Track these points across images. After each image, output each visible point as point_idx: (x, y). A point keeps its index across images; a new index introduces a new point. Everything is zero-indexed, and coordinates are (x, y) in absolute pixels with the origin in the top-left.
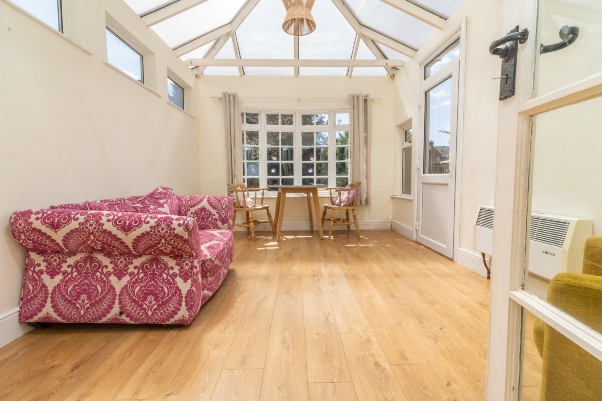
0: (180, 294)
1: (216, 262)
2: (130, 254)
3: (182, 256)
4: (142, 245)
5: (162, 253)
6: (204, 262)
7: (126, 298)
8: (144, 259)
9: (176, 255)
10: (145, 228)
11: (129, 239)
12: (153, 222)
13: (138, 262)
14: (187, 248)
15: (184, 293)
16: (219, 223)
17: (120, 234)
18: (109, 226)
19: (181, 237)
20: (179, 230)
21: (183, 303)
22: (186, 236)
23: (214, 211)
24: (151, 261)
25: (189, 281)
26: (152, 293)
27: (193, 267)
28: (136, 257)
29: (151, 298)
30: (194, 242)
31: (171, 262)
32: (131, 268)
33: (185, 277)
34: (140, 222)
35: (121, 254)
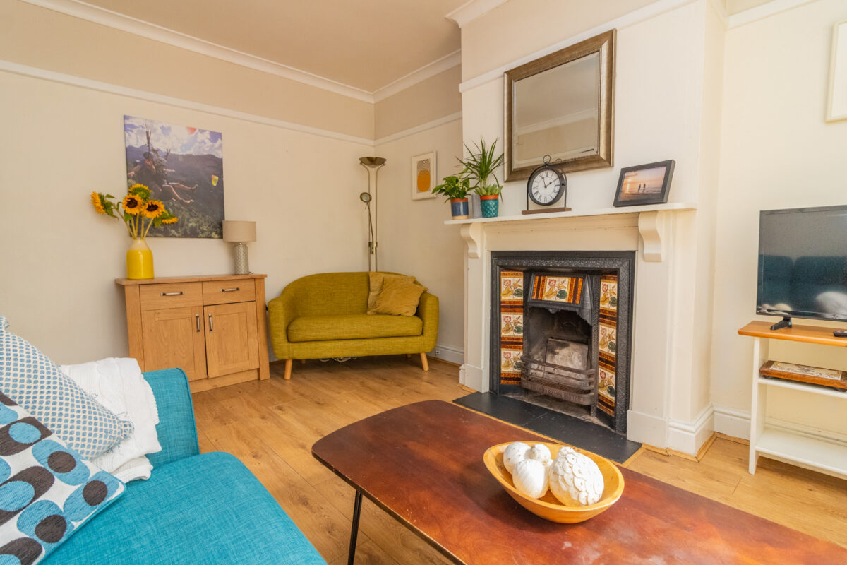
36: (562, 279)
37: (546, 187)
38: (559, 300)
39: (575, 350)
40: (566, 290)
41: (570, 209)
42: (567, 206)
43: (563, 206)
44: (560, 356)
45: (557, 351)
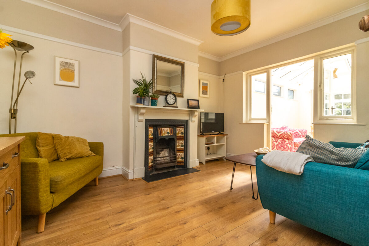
0: (288, 148)
1: (298, 144)
2: (278, 138)
3: (289, 140)
4: (281, 136)
5: (285, 138)
6: (295, 143)
7: (277, 147)
8: (281, 139)
9: (288, 139)
10: (282, 133)
11: (279, 135)
12: (284, 132)
13: (280, 140)
14: (291, 138)
15: (289, 147)
16: (302, 136)
17: (277, 134)
18: (275, 132)
19: (289, 135)
20: (289, 134)
21: (289, 149)
22: (290, 135)
23: (300, 133)
24: (283, 140)
25: (291, 145)
26: (282, 146)
27: (291, 142)
28: (279, 139)
29: (282, 147)
30: (292, 137)
31: (287, 141)
32: (278, 141)
33: (290, 144)
34: (281, 132)
35: (277, 138)
36: (167, 128)
37: (171, 99)
38: (168, 135)
39: (166, 151)
40: (169, 132)
41: (177, 107)
42: (177, 106)
43: (175, 106)
44: (161, 155)
45: (160, 153)
